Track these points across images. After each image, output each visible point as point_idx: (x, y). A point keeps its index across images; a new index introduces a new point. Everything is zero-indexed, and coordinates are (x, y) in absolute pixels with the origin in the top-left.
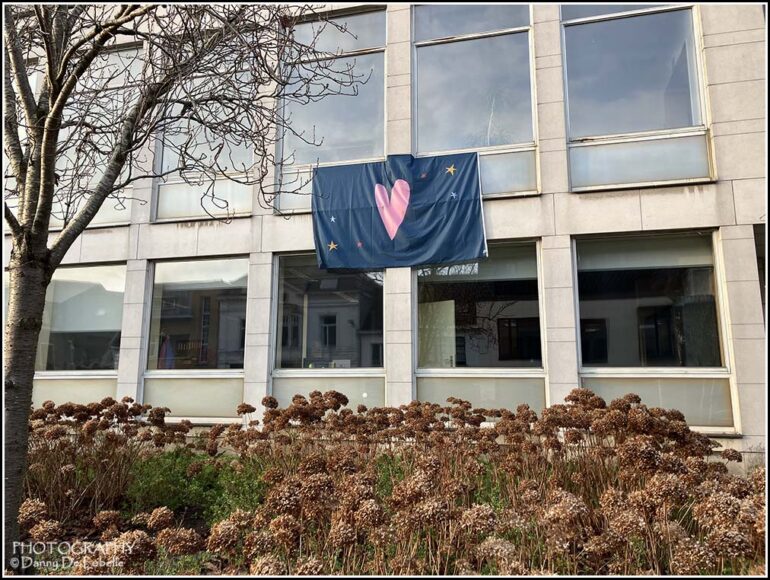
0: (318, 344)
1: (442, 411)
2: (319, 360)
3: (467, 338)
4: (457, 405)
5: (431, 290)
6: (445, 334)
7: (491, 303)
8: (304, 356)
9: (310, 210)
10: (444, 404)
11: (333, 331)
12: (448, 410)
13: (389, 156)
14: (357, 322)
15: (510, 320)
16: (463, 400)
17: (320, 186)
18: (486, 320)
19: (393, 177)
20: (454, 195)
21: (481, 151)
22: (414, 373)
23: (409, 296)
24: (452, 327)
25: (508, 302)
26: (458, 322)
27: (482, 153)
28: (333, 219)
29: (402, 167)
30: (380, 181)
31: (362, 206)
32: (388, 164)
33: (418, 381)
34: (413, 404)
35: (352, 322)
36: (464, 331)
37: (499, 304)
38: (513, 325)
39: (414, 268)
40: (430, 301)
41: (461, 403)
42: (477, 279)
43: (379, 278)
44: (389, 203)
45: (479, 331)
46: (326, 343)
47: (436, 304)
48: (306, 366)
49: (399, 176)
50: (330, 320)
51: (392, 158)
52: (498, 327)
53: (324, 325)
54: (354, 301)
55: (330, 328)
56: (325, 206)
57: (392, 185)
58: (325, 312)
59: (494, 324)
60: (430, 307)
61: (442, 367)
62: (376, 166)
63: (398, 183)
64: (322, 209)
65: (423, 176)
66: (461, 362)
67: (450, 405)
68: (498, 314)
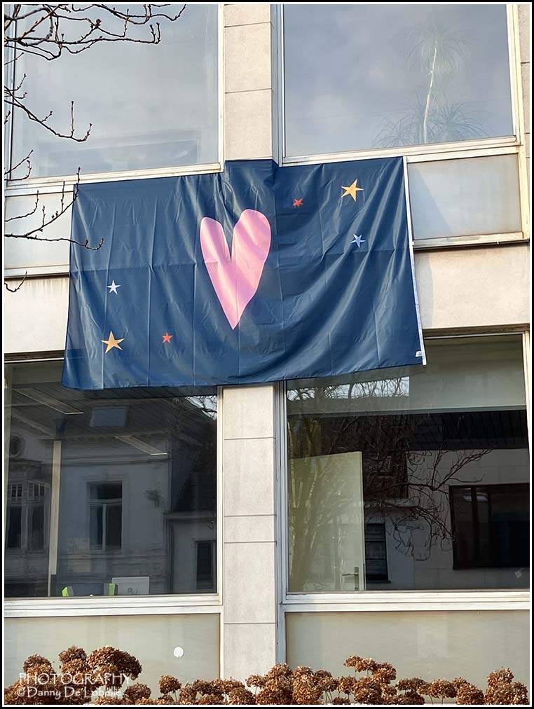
0: (83, 544)
1: (334, 686)
2: (84, 577)
3: (389, 527)
4: (366, 674)
5: (316, 428)
6: (345, 519)
7: (435, 453)
8: (53, 569)
9: (66, 270)
10: (340, 672)
11: (116, 515)
12: (349, 684)
13: (227, 163)
14: (165, 495)
15: (474, 489)
16: (379, 662)
17: (89, 220)
18: (427, 490)
19: (236, 206)
20: (358, 240)
21: (410, 154)
22: (280, 604)
23: (271, 442)
24: (359, 504)
25: (469, 452)
26: (368, 494)
27: (412, 159)
28: (113, 287)
29: (255, 185)
30: (209, 212)
31: (175, 260)
32: (226, 177)
33: (288, 620)
34: (276, 674)
35: (154, 497)
36: (382, 511)
37: (450, 458)
38: (481, 498)
39: (280, 387)
40: (314, 454)
41: (375, 667)
42: (406, 408)
43: (209, 406)
44: (227, 257)
45: (413, 512)
46: (100, 542)
47: (325, 459)
48: (56, 594)
49: (248, 203)
50: (110, 491)
51: (235, 166)
52: (451, 503)
53: (96, 501)
54: (158, 452)
55: (109, 509)
56: (98, 262)
57: (235, 219)
58: (99, 475)
59: (442, 500)
60: (314, 465)
61: (338, 590)
62: (203, 182)
63: (244, 217)
64: (92, 267)
65: (297, 203)
66: (377, 578)
67: (351, 672)
68: (449, 477)
